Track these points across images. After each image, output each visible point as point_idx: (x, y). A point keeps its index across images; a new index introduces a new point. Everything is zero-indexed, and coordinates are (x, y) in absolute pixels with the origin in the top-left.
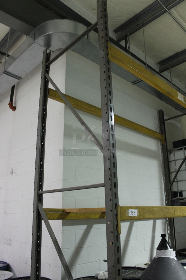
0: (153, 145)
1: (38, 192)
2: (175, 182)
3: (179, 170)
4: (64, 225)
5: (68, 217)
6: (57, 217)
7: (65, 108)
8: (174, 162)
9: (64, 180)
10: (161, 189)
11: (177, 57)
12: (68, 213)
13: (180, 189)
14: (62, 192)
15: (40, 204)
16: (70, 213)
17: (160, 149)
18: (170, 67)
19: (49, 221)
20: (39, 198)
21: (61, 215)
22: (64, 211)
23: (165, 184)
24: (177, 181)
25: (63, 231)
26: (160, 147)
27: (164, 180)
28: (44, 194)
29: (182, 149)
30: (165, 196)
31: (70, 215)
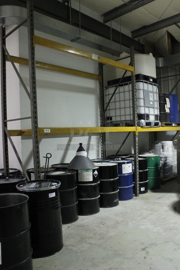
0: (92, 84)
1: (4, 121)
2: (108, 110)
3: (109, 102)
4: (22, 139)
5: (24, 134)
6: (17, 134)
7: (19, 66)
8: (108, 96)
9: (21, 113)
10: (97, 115)
11: (117, 11)
12: (24, 132)
13: (111, 115)
14: (20, 120)
15: (5, 128)
16: (25, 132)
17: (98, 87)
18: (111, 19)
19: (11, 137)
20: (5, 125)
21: (19, 133)
22: (21, 131)
23: (100, 111)
24: (109, 110)
25: (22, 142)
26: (98, 85)
27: (100, 109)
28: (8, 122)
29: (113, 86)
30: (100, 120)
31: (25, 133)
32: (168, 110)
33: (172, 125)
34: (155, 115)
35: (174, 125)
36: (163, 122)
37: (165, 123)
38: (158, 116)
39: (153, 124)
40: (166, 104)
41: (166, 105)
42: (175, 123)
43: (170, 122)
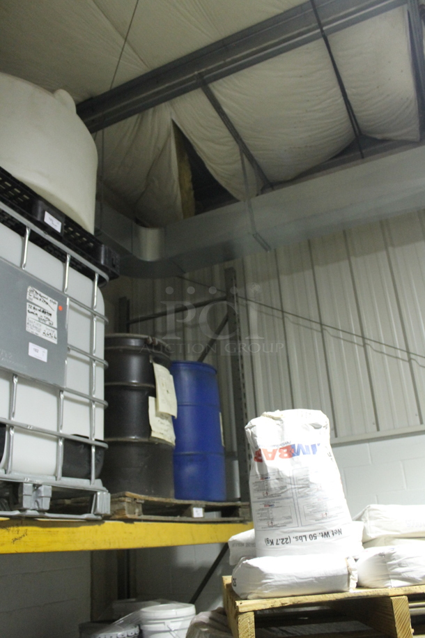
32: (162, 430)
33: (190, 515)
34: (68, 442)
35: (198, 513)
36: (128, 493)
37: (142, 497)
38: (89, 446)
39: (38, 497)
40: (154, 394)
41: (151, 400)
42: (204, 503)
43: (177, 497)
